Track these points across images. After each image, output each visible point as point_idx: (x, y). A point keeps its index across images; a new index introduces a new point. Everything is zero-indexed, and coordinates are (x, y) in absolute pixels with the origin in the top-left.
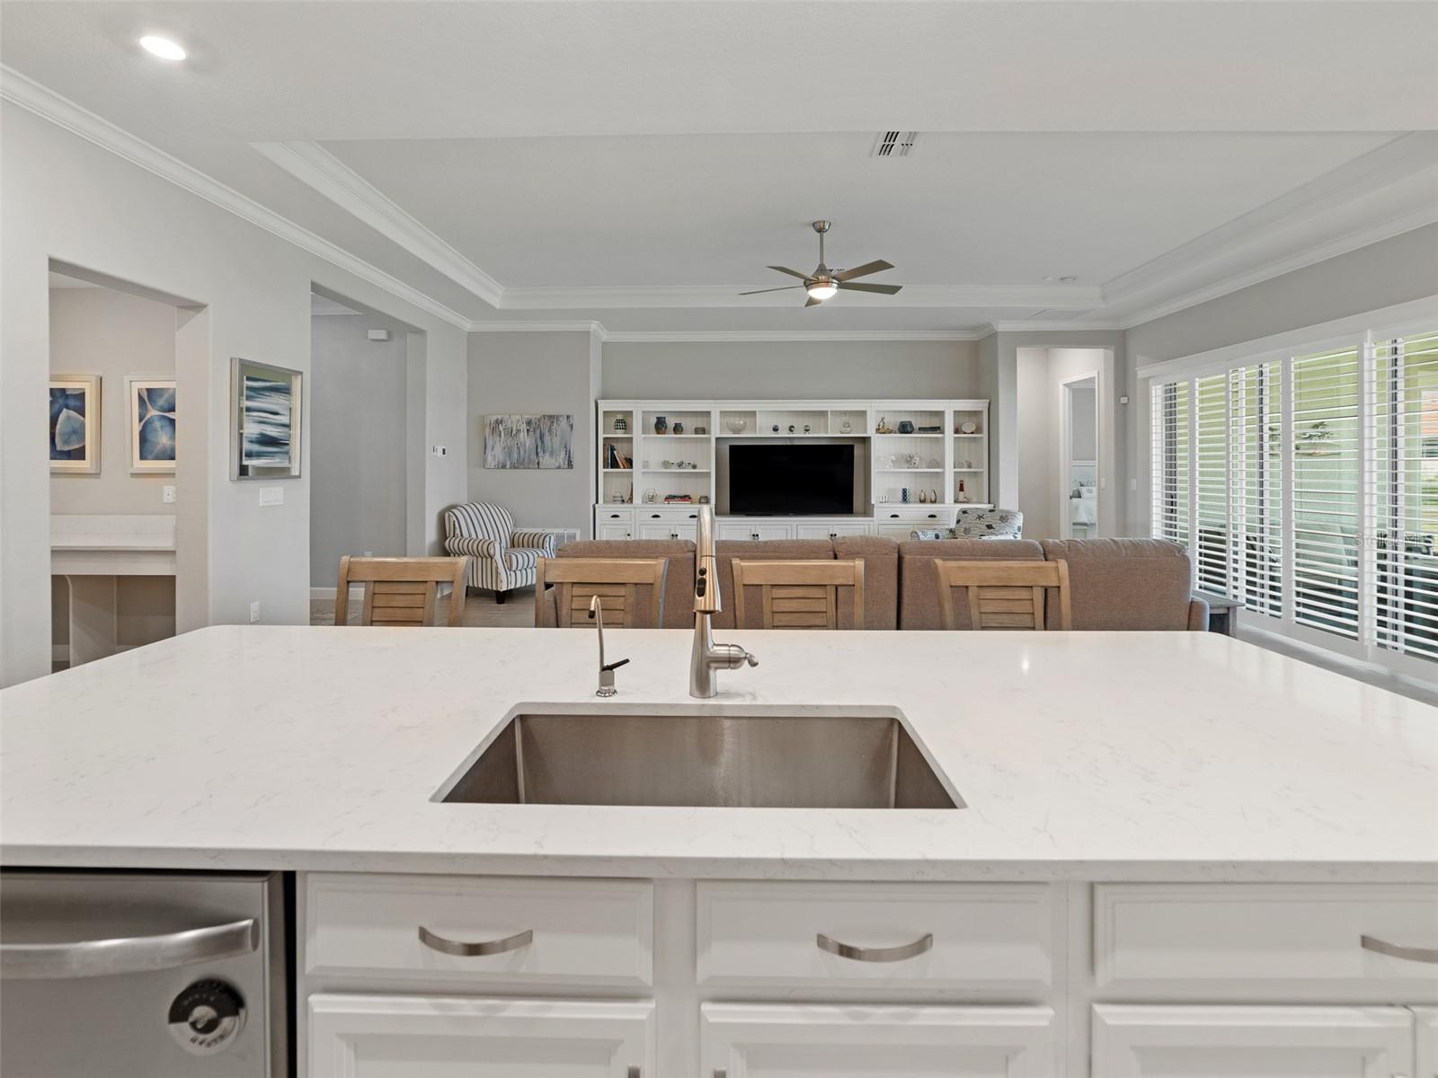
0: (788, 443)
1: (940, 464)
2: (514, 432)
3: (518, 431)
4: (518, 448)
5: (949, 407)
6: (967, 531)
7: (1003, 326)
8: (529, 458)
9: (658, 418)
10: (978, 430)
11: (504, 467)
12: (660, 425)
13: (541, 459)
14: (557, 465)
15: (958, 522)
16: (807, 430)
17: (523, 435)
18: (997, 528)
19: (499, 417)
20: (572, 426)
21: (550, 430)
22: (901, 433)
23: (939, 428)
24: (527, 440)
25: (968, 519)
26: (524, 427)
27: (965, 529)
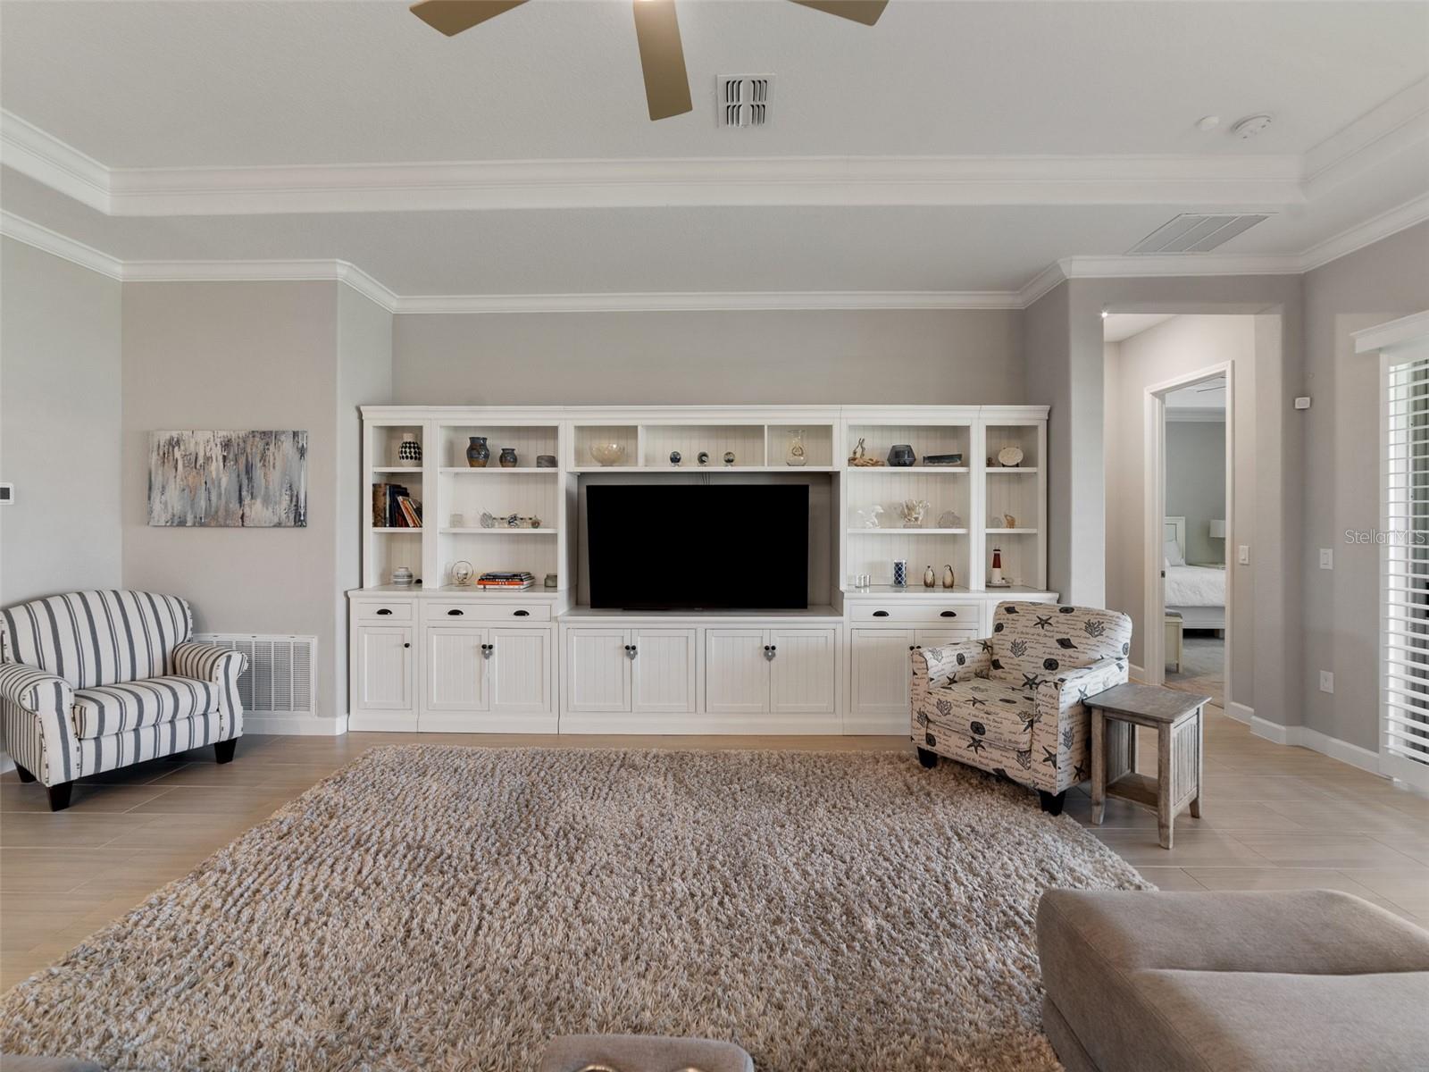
0: (701, 483)
1: (961, 520)
2: (201, 461)
3: (208, 459)
4: (208, 491)
5: (978, 419)
6: (1017, 648)
7: (1081, 268)
8: (227, 510)
9: (472, 439)
10: (1028, 461)
11: (182, 523)
12: (477, 452)
13: (247, 510)
14: (276, 520)
15: (999, 628)
16: (729, 461)
17: (215, 467)
18: (1081, 648)
19: (175, 434)
20: (302, 452)
21: (263, 458)
22: (893, 465)
23: (959, 456)
24: (222, 476)
25: (1019, 625)
26: (217, 452)
27: (1014, 644)
